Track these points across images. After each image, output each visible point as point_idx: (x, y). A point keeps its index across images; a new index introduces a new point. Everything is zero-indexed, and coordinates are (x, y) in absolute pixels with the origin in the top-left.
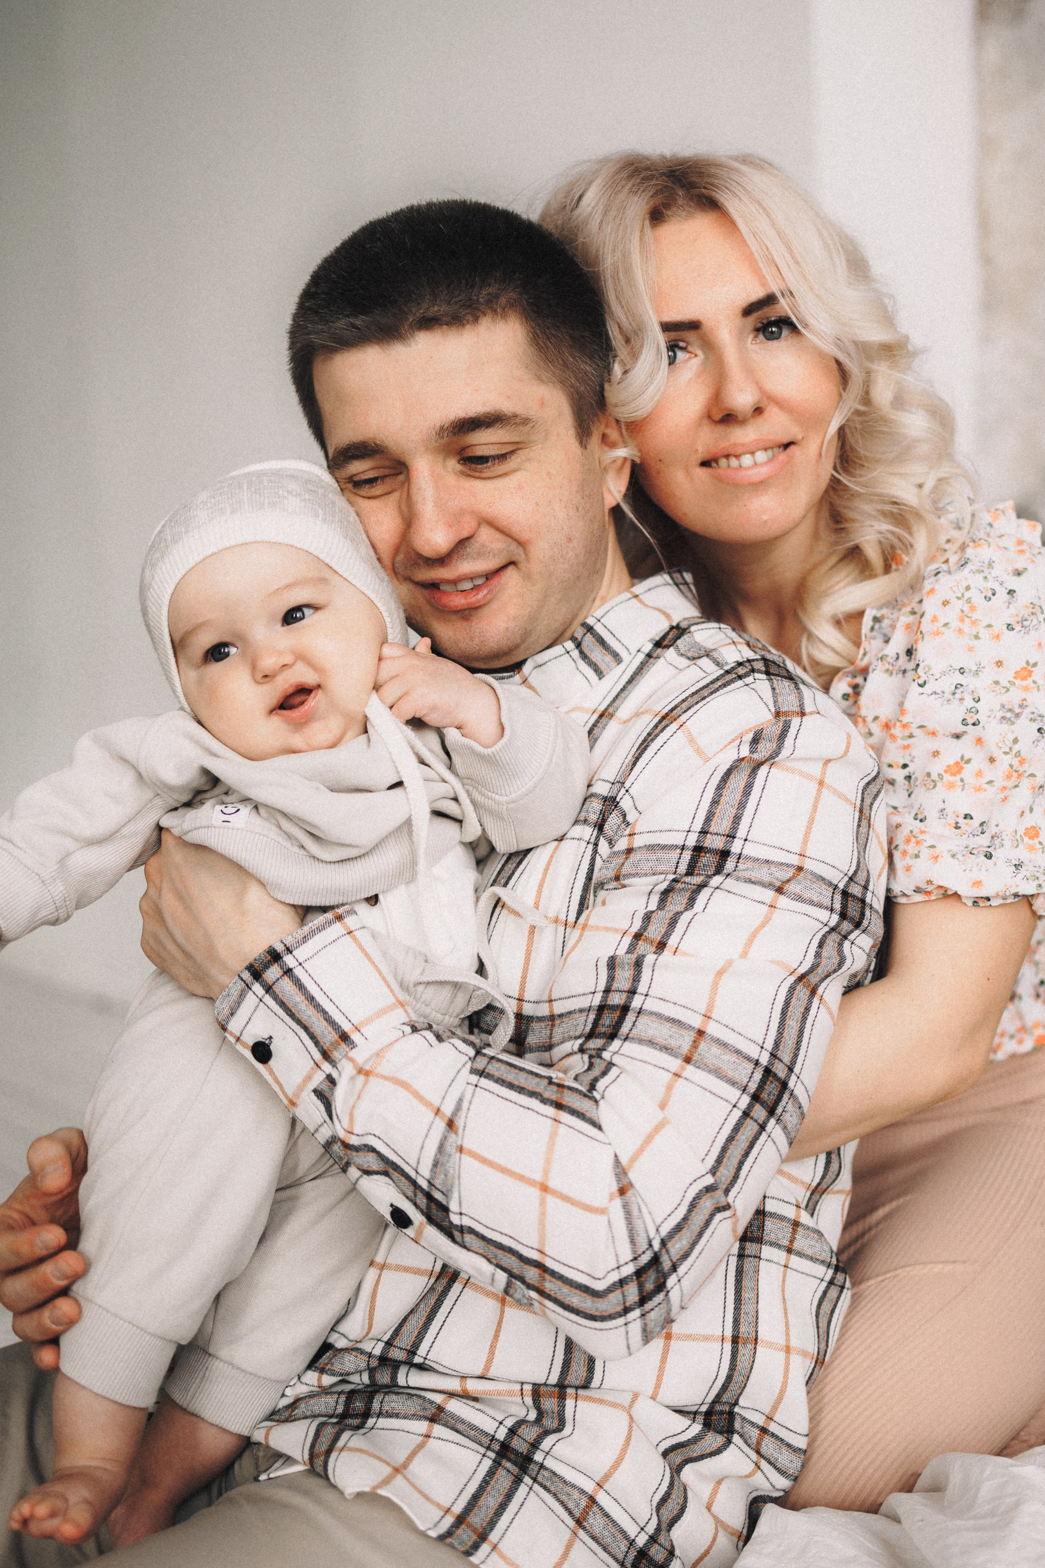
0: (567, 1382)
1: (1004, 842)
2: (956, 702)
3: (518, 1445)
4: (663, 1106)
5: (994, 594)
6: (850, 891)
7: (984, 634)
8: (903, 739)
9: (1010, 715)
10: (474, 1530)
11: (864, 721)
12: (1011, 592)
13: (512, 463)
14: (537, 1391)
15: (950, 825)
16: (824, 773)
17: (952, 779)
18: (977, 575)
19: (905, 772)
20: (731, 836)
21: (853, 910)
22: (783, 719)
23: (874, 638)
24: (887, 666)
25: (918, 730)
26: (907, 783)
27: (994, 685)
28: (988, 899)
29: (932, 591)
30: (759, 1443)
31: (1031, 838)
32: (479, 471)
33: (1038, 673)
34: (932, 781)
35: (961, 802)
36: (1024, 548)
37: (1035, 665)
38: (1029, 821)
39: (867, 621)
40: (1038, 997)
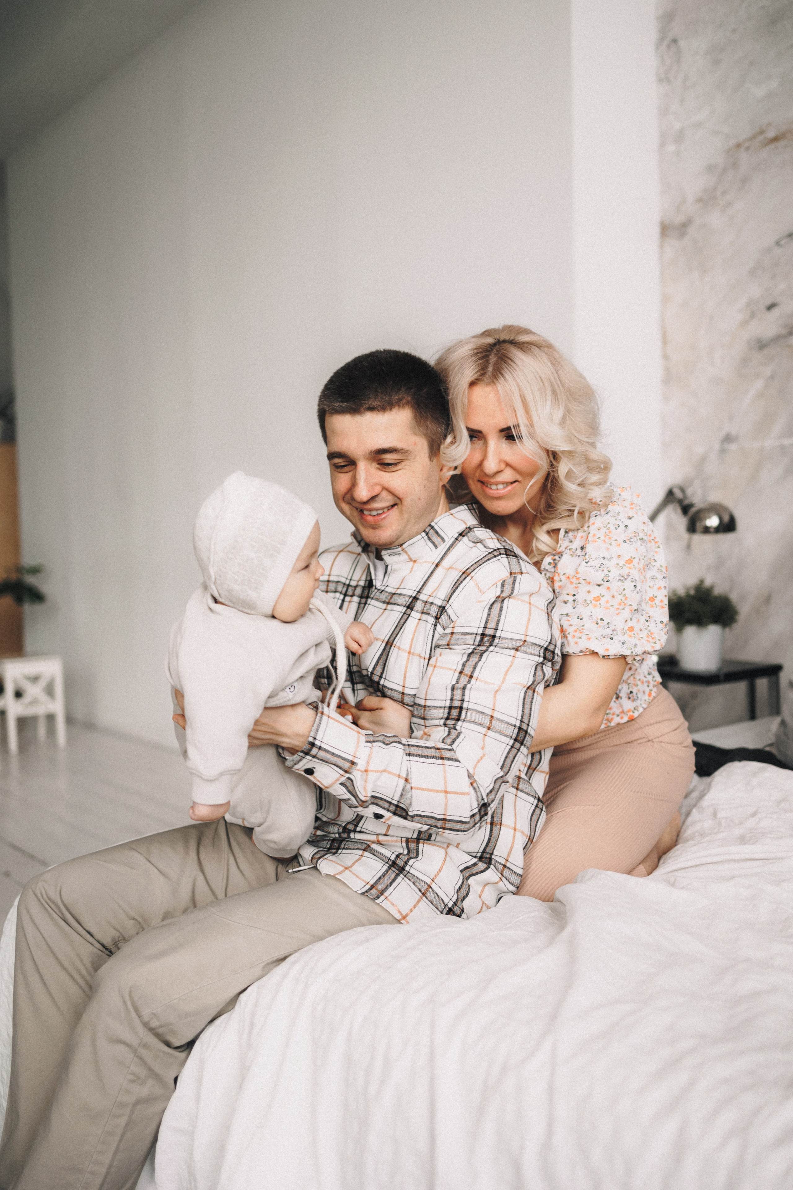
0: (420, 837)
1: (618, 633)
2: (601, 571)
3: (400, 862)
4: (483, 748)
5: (619, 527)
6: (549, 648)
7: (614, 543)
8: (575, 584)
9: (623, 579)
10: (378, 891)
11: (559, 575)
12: (626, 526)
13: (399, 466)
14: (408, 841)
15: (594, 622)
16: (530, 600)
17: (595, 603)
18: (613, 518)
19: (574, 598)
20: (496, 629)
22: (513, 575)
23: (565, 540)
24: (571, 553)
25: (583, 581)
26: (573, 602)
27: (617, 565)
28: (609, 656)
29: (593, 523)
30: (502, 871)
31: (630, 631)
32: (385, 468)
33: (635, 562)
34: (586, 603)
35: (599, 613)
36: (633, 506)
37: (634, 558)
38: (630, 624)
39: (562, 532)
40: (629, 698)
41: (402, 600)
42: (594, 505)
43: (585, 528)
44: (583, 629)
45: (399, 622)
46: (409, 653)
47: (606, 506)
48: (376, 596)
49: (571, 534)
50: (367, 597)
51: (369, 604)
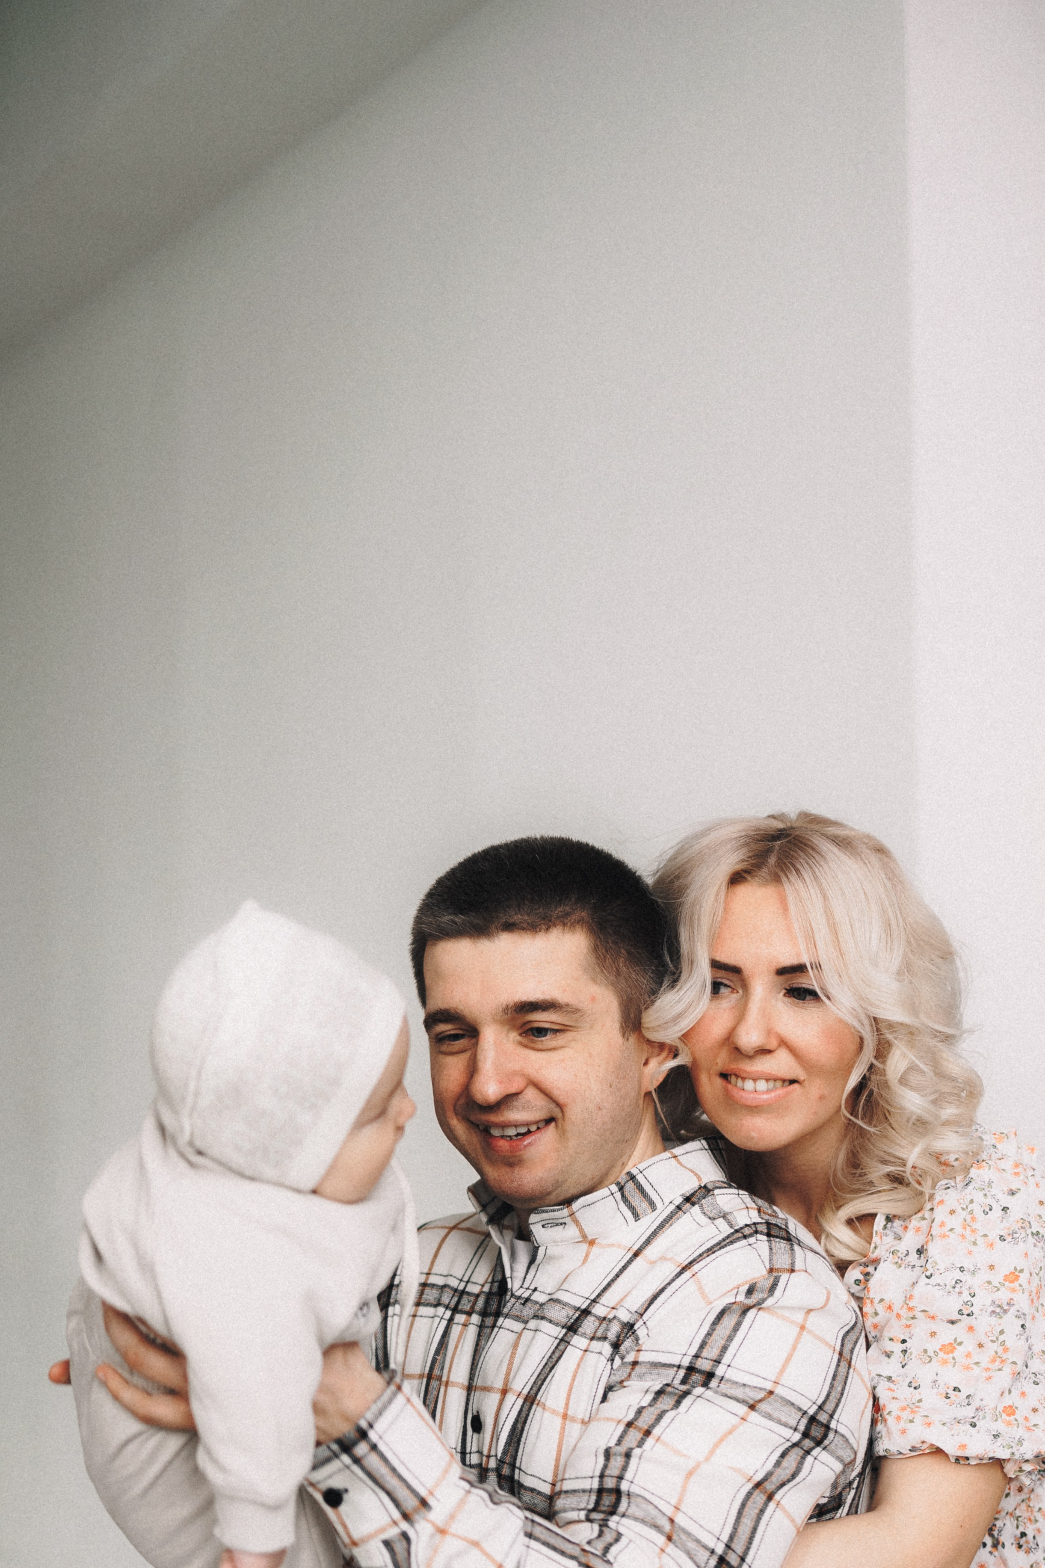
1: (986, 1415)
2: (956, 1294)
5: (991, 1210)
6: (817, 1418)
7: (980, 1241)
8: (906, 1319)
9: (1000, 1310)
11: (872, 1302)
12: (1005, 1209)
13: (561, 1041)
15: (941, 1394)
16: (805, 1320)
17: (945, 1356)
18: (979, 1193)
19: (903, 1346)
20: (718, 1362)
21: (816, 1432)
22: (775, 1274)
23: (885, 1235)
24: (896, 1260)
25: (920, 1313)
26: (902, 1356)
27: (987, 1285)
28: (967, 1458)
29: (941, 1203)
31: (1009, 1415)
32: (533, 1041)
33: (1023, 1278)
34: (927, 1357)
35: (952, 1376)
36: (1020, 1170)
37: (1022, 1271)
38: (1008, 1401)
39: (880, 1221)
40: (1020, 1547)
41: (562, 1315)
42: (944, 1167)
43: (927, 1214)
44: (917, 1407)
45: (550, 1357)
46: (565, 1416)
47: (967, 1170)
48: (514, 1312)
49: (897, 1223)
50: (498, 1314)
51: (500, 1328)
